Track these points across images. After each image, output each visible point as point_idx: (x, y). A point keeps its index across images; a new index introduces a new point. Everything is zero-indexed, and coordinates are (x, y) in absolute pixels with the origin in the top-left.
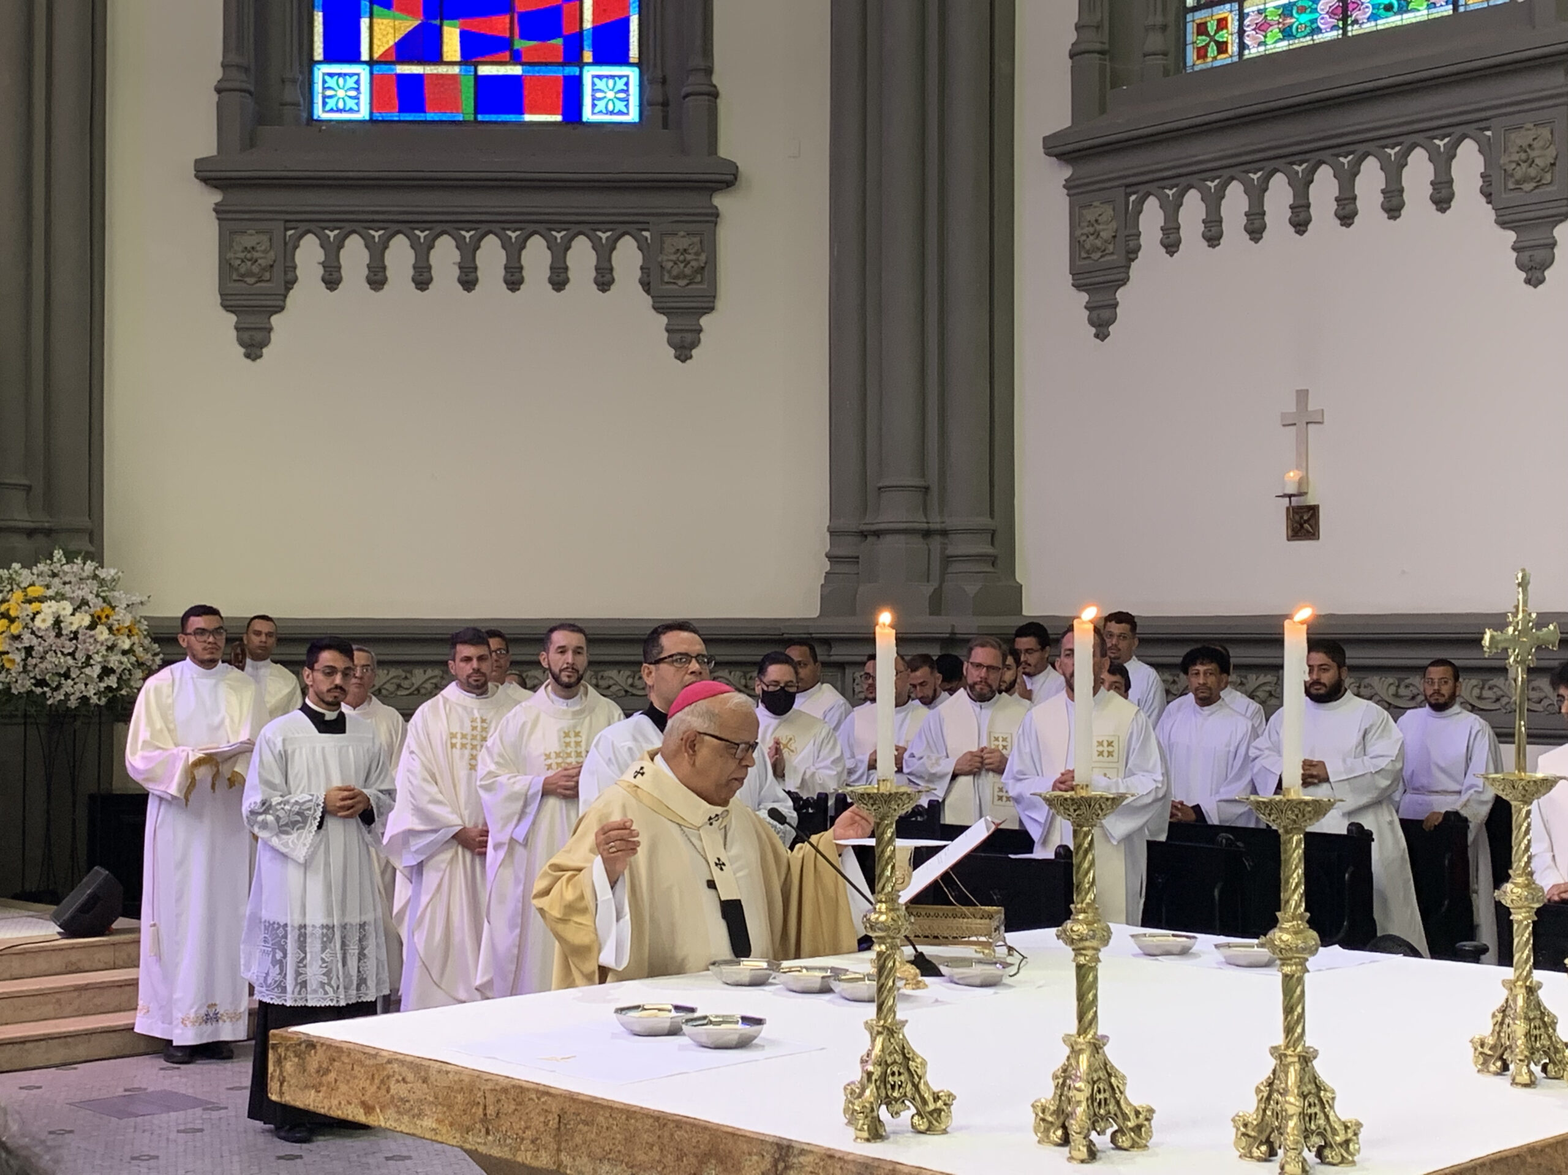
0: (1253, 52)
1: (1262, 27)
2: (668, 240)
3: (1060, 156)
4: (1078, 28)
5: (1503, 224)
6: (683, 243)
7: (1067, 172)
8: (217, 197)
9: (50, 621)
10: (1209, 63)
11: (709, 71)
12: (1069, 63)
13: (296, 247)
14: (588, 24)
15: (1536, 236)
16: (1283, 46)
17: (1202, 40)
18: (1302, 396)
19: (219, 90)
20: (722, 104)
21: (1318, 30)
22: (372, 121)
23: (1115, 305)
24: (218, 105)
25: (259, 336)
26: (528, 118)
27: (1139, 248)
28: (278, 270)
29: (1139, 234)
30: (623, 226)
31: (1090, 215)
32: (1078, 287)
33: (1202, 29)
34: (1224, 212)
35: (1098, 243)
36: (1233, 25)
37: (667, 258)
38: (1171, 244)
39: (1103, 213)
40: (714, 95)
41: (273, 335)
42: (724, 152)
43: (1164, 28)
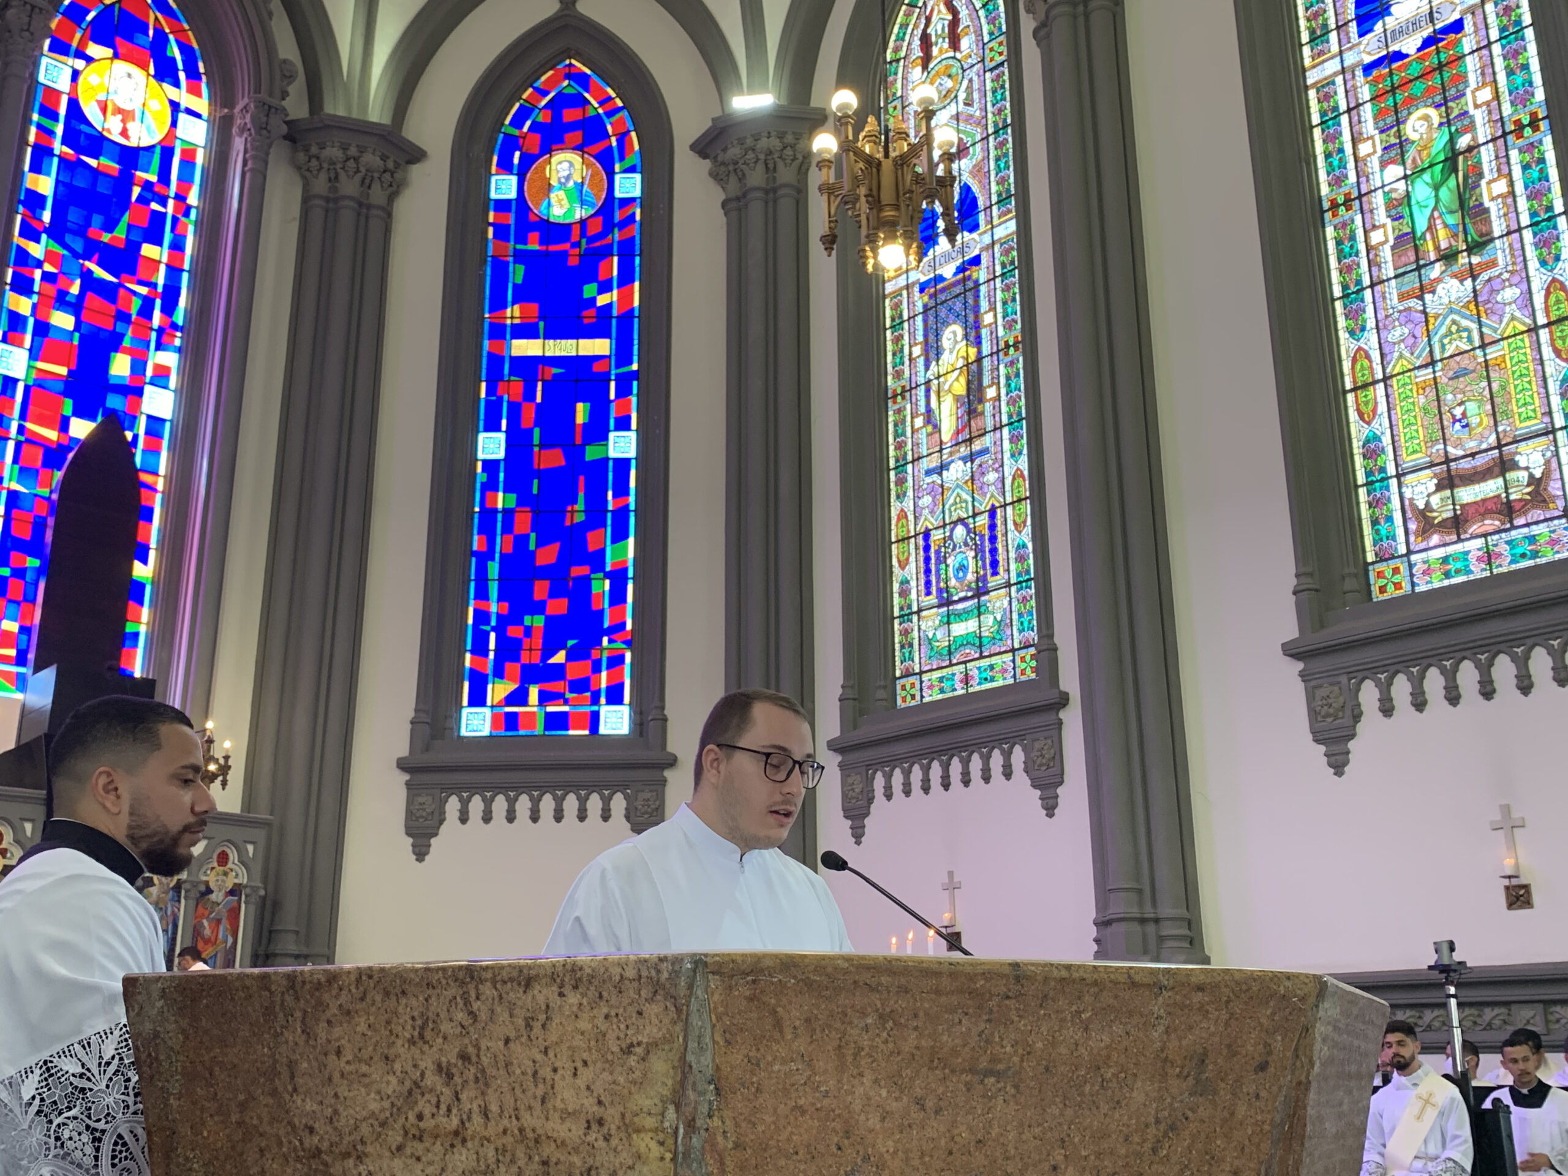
0: (927, 700)
1: (931, 687)
2: (640, 794)
3: (835, 750)
4: (843, 687)
5: (1034, 786)
6: (647, 795)
7: (839, 758)
8: (407, 777)
10: (908, 704)
11: (663, 708)
12: (838, 703)
13: (446, 801)
14: (604, 685)
15: (1049, 793)
16: (940, 697)
17: (904, 693)
18: (951, 874)
19: (412, 723)
20: (669, 724)
21: (955, 690)
22: (491, 736)
23: (864, 827)
24: (412, 730)
25: (424, 849)
26: (571, 732)
27: (874, 797)
28: (436, 814)
29: (873, 790)
30: (616, 787)
31: (850, 780)
32: (846, 817)
33: (903, 688)
34: (912, 780)
35: (854, 795)
36: (918, 686)
37: (639, 804)
38: (889, 796)
39: (855, 779)
40: (665, 720)
41: (432, 849)
42: (671, 748)
43: (885, 687)
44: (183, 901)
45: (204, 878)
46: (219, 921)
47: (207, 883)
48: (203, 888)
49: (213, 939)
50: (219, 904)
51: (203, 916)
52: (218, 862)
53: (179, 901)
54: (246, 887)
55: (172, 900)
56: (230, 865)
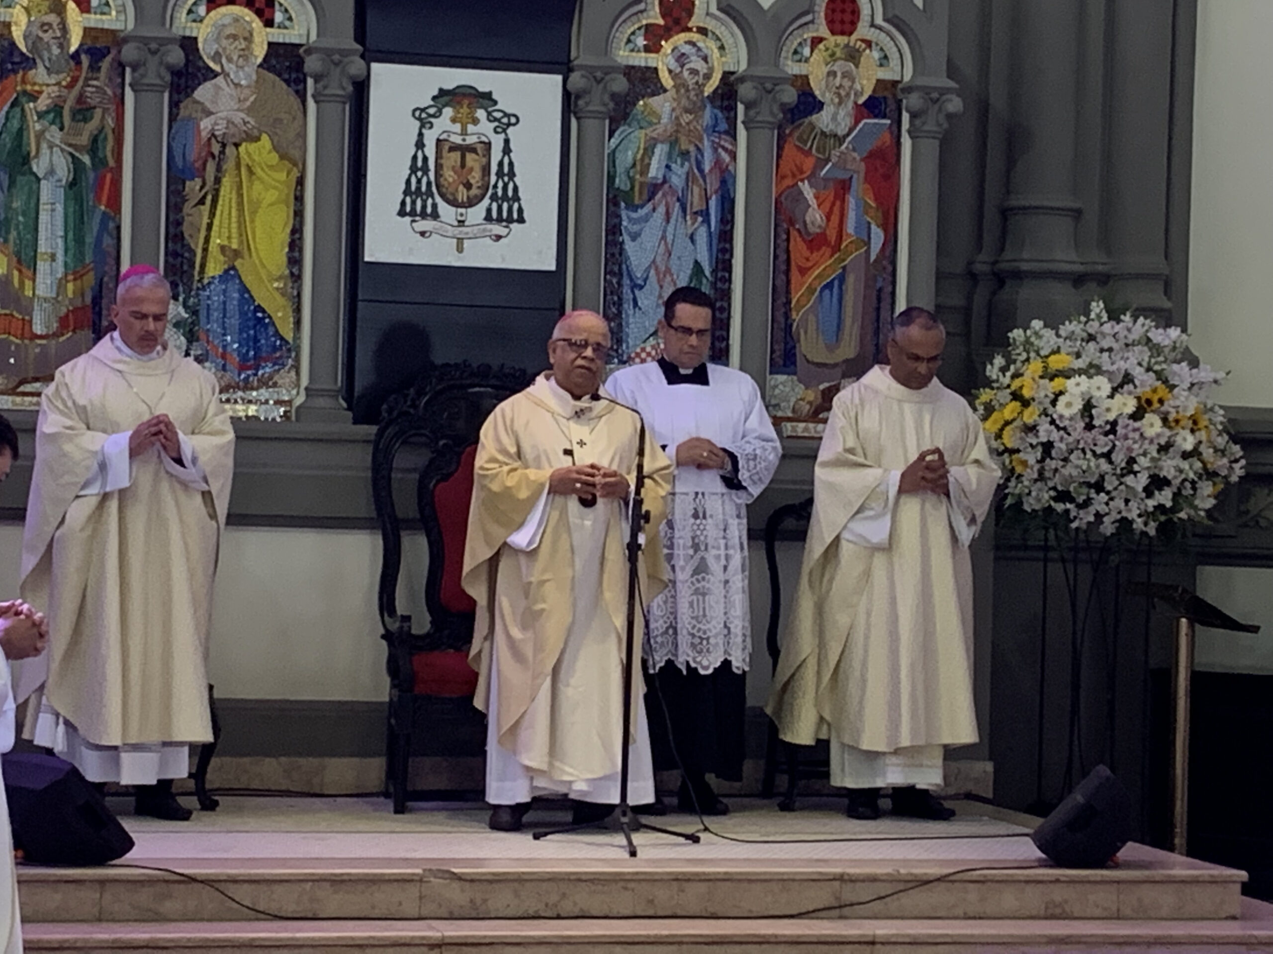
9: (1078, 405)
44: (742, 133)
45: (793, 68)
46: (844, 187)
47: (802, 83)
48: (790, 95)
49: (832, 235)
50: (841, 140)
51: (798, 173)
52: (830, 23)
53: (732, 133)
54: (909, 89)
55: (713, 128)
56: (863, 30)
